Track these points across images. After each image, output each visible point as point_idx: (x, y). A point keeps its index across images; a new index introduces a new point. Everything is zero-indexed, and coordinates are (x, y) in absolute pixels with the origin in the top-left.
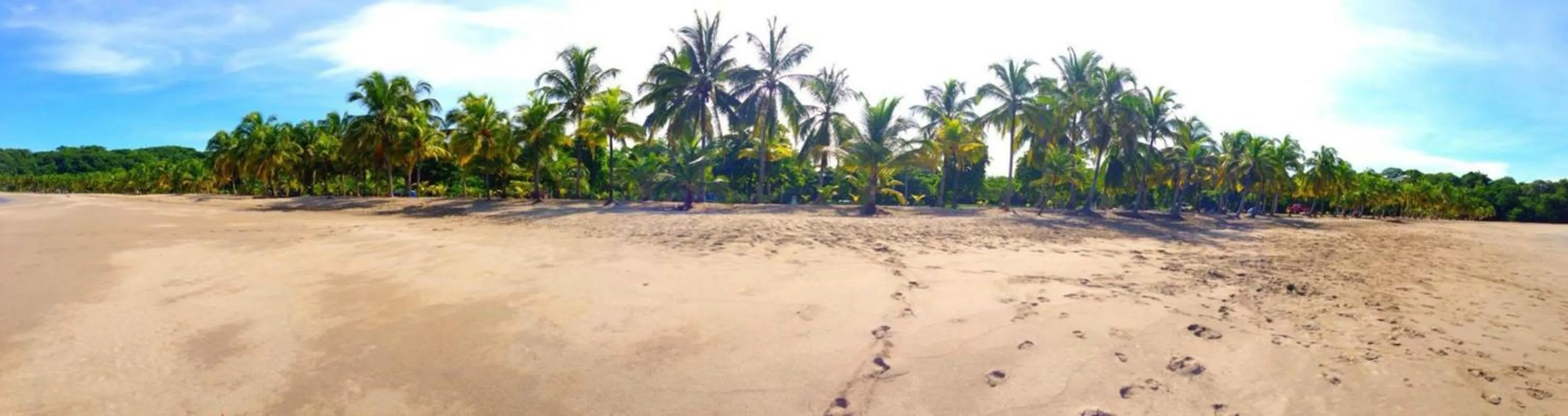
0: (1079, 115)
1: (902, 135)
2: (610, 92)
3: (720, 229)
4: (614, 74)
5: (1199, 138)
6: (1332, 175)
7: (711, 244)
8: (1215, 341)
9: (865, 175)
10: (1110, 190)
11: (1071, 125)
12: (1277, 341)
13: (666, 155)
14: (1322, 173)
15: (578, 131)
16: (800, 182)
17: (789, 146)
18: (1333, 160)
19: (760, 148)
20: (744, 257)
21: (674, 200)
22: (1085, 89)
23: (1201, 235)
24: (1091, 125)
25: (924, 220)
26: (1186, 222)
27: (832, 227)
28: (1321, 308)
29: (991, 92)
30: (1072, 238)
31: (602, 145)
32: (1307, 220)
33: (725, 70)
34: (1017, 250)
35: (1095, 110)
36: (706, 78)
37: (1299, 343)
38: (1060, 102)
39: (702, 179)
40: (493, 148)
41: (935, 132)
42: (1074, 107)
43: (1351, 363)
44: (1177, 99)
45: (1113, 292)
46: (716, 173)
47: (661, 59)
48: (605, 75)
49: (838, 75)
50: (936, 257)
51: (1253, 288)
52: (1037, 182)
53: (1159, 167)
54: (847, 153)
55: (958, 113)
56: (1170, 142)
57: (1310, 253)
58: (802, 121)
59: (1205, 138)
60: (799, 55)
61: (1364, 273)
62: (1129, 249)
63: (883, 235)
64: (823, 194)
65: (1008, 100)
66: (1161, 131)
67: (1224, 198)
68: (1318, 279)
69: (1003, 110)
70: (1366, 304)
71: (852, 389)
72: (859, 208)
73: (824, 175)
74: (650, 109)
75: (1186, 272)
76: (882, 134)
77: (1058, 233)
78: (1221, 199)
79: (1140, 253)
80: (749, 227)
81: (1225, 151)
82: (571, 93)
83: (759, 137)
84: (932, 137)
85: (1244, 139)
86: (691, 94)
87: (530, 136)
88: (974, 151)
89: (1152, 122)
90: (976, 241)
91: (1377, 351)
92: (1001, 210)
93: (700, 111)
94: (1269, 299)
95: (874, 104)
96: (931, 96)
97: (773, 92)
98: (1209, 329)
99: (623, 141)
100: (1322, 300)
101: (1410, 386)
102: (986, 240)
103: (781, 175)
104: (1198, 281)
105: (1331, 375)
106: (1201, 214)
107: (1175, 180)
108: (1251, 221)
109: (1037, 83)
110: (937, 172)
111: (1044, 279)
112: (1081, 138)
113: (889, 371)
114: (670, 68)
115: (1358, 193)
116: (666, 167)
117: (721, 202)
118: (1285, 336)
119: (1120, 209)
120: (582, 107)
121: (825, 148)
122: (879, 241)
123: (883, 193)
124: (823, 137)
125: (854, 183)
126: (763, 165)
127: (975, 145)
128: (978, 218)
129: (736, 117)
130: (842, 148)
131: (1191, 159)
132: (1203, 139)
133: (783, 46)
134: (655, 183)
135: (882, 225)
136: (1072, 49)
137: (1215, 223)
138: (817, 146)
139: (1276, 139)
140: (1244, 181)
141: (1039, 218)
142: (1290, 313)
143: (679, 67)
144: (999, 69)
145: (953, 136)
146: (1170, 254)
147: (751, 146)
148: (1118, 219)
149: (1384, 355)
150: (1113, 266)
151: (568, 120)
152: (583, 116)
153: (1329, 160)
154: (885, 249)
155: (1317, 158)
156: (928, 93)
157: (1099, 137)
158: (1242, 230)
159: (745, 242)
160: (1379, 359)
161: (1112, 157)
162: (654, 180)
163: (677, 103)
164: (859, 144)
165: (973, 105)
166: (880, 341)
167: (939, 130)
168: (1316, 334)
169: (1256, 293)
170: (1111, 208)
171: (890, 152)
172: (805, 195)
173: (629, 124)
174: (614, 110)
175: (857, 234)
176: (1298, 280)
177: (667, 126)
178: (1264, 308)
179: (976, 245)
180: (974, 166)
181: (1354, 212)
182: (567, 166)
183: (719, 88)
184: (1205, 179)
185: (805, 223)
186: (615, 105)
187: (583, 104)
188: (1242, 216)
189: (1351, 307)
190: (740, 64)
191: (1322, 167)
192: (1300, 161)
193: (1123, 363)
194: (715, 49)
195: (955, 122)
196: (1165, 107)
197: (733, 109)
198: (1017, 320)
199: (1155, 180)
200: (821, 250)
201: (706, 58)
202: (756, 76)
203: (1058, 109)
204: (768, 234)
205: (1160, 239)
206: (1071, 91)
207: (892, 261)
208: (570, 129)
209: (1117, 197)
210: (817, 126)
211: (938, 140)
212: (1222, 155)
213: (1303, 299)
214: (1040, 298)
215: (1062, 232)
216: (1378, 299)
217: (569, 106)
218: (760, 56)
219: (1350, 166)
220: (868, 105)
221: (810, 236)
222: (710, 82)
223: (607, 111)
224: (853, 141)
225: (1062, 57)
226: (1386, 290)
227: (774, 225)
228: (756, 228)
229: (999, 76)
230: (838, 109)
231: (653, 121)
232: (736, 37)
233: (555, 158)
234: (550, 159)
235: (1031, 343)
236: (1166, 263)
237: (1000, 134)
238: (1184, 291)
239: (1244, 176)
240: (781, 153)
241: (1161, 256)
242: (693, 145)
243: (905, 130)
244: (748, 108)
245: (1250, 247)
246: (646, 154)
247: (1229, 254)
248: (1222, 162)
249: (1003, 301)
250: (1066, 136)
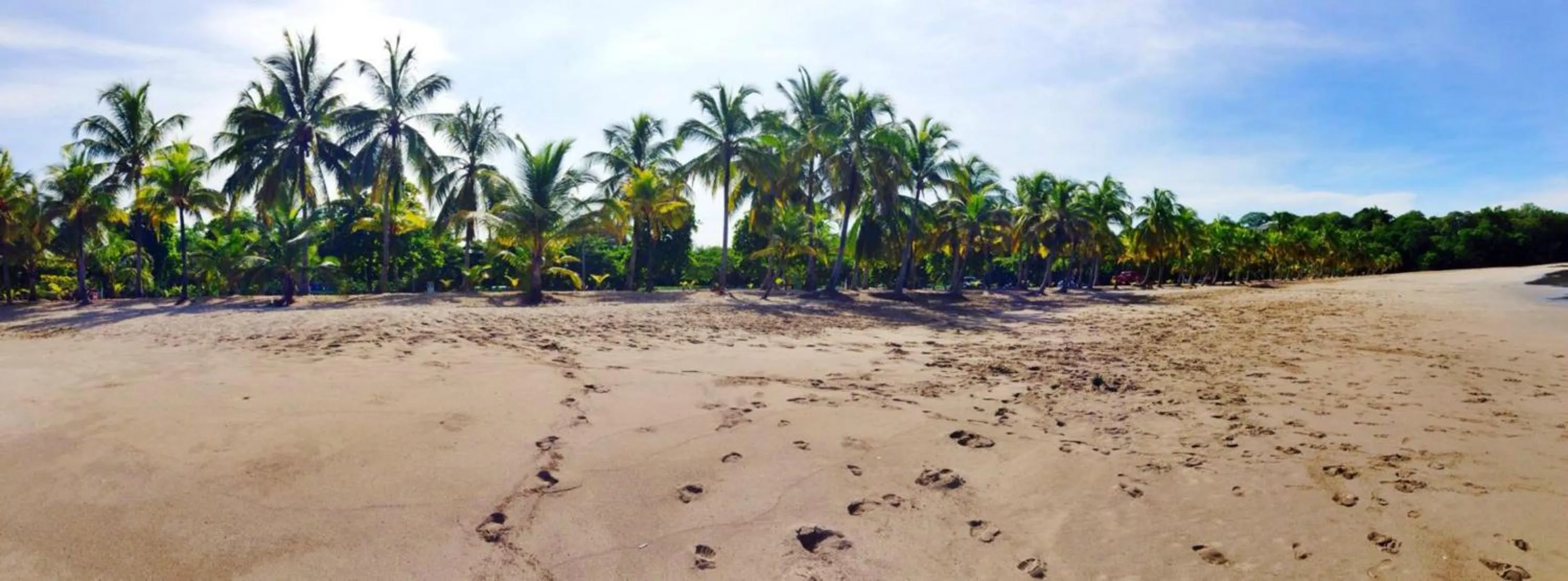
0: (817, 161)
1: (573, 192)
2: (177, 147)
3: (335, 328)
4: (181, 123)
5: (984, 185)
6: (1171, 229)
7: (325, 345)
8: (984, 451)
9: (527, 250)
10: (863, 264)
11: (806, 174)
12: (1066, 448)
13: (256, 231)
14: (1157, 226)
15: (137, 202)
16: (438, 262)
17: (421, 213)
18: (1171, 207)
19: (382, 216)
20: (369, 360)
21: (268, 294)
22: (823, 125)
23: (989, 319)
24: (833, 172)
25: (607, 308)
26: (970, 304)
27: (482, 319)
28: (1136, 406)
29: (696, 131)
30: (807, 329)
31: (169, 220)
32: (1138, 292)
33: (329, 112)
34: (732, 346)
35: (838, 152)
36: (305, 124)
37: (1096, 450)
38: (790, 144)
39: (305, 262)
40: (14, 227)
41: (621, 187)
42: (810, 150)
43: (1162, 471)
44: (951, 136)
45: (854, 394)
46: (322, 253)
47: (242, 100)
48: (169, 124)
49: (486, 114)
50: (620, 354)
51: (1047, 384)
52: (762, 253)
53: (931, 228)
54: (500, 220)
55: (651, 161)
56: (944, 194)
57: (1136, 337)
58: (438, 177)
59: (992, 186)
60: (433, 86)
61: (1205, 357)
62: (884, 342)
63: (552, 329)
64: (469, 277)
65: (720, 142)
66: (930, 179)
67: (1023, 266)
68: (1140, 370)
69: (713, 156)
70: (1201, 398)
71: (511, 503)
72: (518, 295)
73: (470, 251)
74: (230, 169)
75: (960, 369)
76: (547, 193)
77: (789, 322)
78: (1020, 268)
79: (899, 346)
80: (371, 323)
81: (1021, 202)
82: (123, 149)
83: (380, 202)
84: (616, 194)
85: (1046, 184)
86: (285, 147)
87: (69, 211)
88: (674, 213)
89: (917, 167)
90: (675, 335)
91: (1203, 456)
92: (713, 294)
93: (299, 170)
94: (1067, 397)
95: (535, 151)
96: (614, 138)
97: (398, 140)
98: (978, 437)
99: (198, 214)
100: (1139, 397)
101: (1240, 494)
102: (690, 332)
103: (411, 252)
104: (974, 378)
105: (1131, 487)
106: (991, 292)
107: (955, 246)
108: (1062, 297)
109: (758, 118)
110: (625, 242)
111: (762, 380)
112: (822, 192)
113: (557, 485)
114: (256, 112)
115: (1208, 251)
116: (255, 248)
117: (330, 294)
118: (1079, 443)
119: (880, 289)
120: (140, 169)
121: (471, 214)
122: (545, 336)
123: (552, 274)
124: (467, 200)
125: (512, 262)
126: (387, 240)
127: (675, 204)
128: (681, 304)
129: (347, 175)
130: (494, 213)
131: (973, 215)
132: (986, 188)
133: (408, 75)
134: (242, 270)
135: (551, 316)
136: (805, 71)
137: (1011, 303)
138: (459, 212)
139: (1091, 183)
140: (1048, 243)
141: (764, 303)
142: (1091, 413)
143: (268, 111)
144: (705, 99)
145: (645, 192)
146: (942, 346)
147: (371, 214)
148: (875, 303)
149: (1209, 460)
150: (861, 363)
151: (121, 186)
152: (142, 181)
153: (1166, 208)
154: (554, 346)
155: (1149, 206)
156: (610, 134)
157: (845, 191)
158: (1046, 310)
159: (369, 342)
160: (1204, 465)
161: (864, 217)
162: (241, 266)
163: (268, 160)
164: (516, 206)
165: (673, 150)
166: (547, 453)
167: (626, 184)
168: (1122, 440)
169: (1050, 391)
170: (865, 288)
171: (560, 217)
172: (446, 280)
173: (205, 190)
174: (184, 173)
175: (517, 328)
176: (1110, 372)
177: (253, 192)
178: (1057, 408)
179: (675, 339)
180: (676, 234)
181: (1205, 279)
182: (122, 252)
183: (323, 136)
184: (995, 242)
185: (448, 316)
186: (185, 166)
187: (140, 164)
188: (1048, 290)
189: (1178, 403)
190: (349, 102)
191: (1155, 220)
192: (1127, 211)
193: (857, 477)
194: (314, 85)
195: (647, 173)
196: (933, 145)
197: (342, 164)
198: (722, 429)
199: (926, 248)
200: (468, 349)
201: (303, 96)
202: (374, 118)
203: (787, 153)
204: (399, 331)
205: (932, 328)
206: (804, 126)
207: (563, 361)
208: (125, 200)
209: (876, 271)
210: (458, 184)
211: (625, 198)
212: (1018, 208)
213: (1113, 395)
214: (754, 403)
215: (794, 322)
216: (1219, 390)
217: (121, 167)
218: (376, 90)
219: (1195, 214)
220: (527, 152)
221: (455, 332)
222: (310, 128)
223: (174, 174)
224: (507, 203)
225: (793, 82)
226: (1232, 379)
227: (407, 318)
228: (381, 324)
229: (706, 109)
230: (485, 160)
231: (235, 185)
232: (342, 65)
233: (106, 241)
234: (98, 243)
235: (739, 455)
236: (934, 358)
237: (710, 190)
238: (952, 392)
239: (1048, 235)
240: (410, 222)
241: (929, 348)
242: (292, 216)
243: (575, 186)
244: (363, 162)
245: (1054, 332)
246: (228, 231)
247: (1023, 343)
248: (1017, 218)
249: (706, 407)
250: (800, 189)
